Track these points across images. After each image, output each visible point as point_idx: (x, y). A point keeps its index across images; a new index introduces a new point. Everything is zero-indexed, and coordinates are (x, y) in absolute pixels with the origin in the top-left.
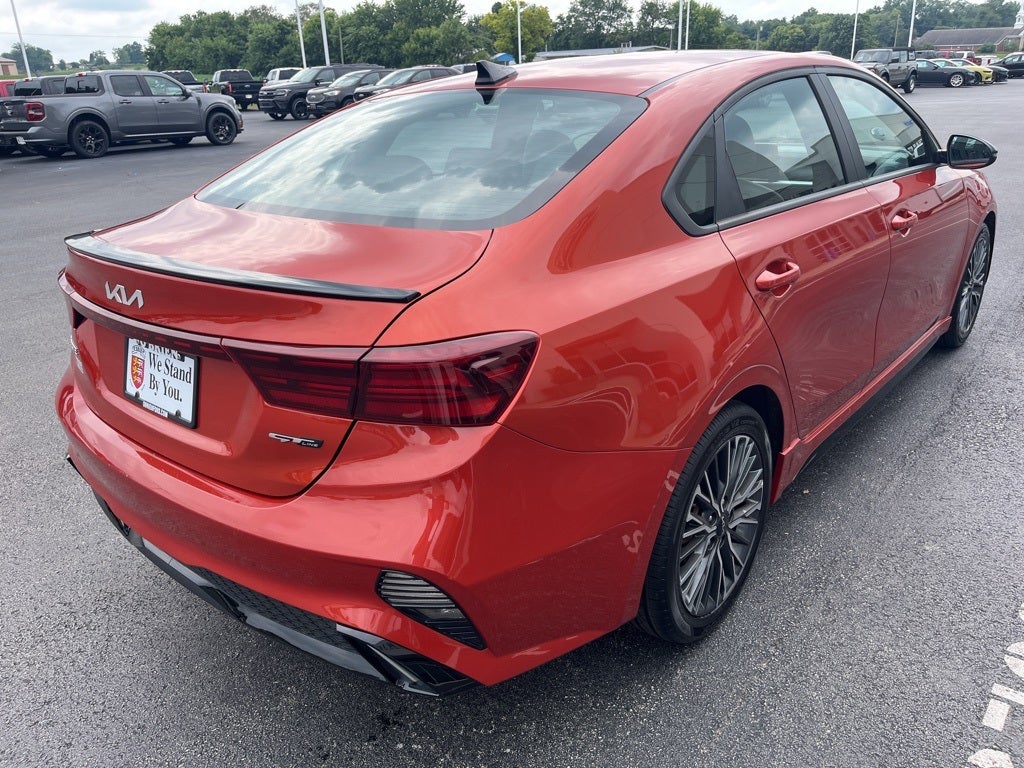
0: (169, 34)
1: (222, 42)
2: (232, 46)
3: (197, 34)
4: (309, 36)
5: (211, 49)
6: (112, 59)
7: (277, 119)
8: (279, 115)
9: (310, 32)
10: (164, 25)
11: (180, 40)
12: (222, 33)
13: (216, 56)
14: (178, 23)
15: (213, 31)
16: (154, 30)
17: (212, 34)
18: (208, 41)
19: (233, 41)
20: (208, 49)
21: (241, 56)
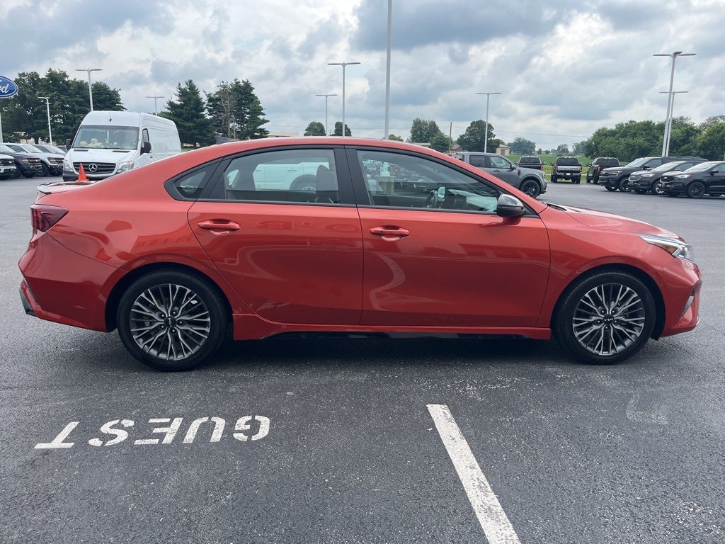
0: (605, 135)
1: (640, 140)
2: (646, 143)
3: (624, 135)
4: (708, 138)
5: (631, 145)
6: (571, 150)
7: (610, 190)
8: (613, 188)
9: (709, 135)
10: (604, 129)
11: (611, 139)
12: (642, 134)
13: (633, 150)
14: (614, 128)
15: (635, 134)
16: (596, 133)
17: (634, 136)
18: (630, 140)
19: (648, 141)
20: (628, 145)
21: (650, 150)
